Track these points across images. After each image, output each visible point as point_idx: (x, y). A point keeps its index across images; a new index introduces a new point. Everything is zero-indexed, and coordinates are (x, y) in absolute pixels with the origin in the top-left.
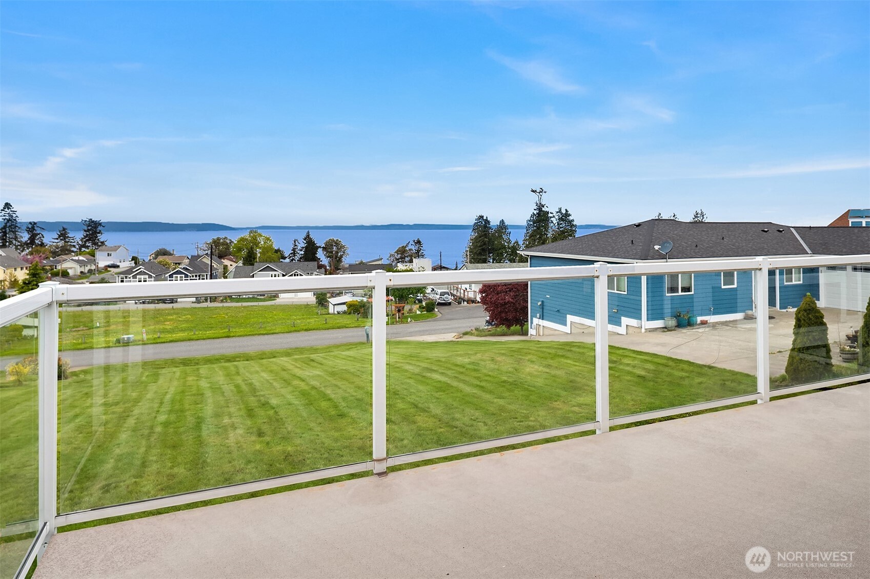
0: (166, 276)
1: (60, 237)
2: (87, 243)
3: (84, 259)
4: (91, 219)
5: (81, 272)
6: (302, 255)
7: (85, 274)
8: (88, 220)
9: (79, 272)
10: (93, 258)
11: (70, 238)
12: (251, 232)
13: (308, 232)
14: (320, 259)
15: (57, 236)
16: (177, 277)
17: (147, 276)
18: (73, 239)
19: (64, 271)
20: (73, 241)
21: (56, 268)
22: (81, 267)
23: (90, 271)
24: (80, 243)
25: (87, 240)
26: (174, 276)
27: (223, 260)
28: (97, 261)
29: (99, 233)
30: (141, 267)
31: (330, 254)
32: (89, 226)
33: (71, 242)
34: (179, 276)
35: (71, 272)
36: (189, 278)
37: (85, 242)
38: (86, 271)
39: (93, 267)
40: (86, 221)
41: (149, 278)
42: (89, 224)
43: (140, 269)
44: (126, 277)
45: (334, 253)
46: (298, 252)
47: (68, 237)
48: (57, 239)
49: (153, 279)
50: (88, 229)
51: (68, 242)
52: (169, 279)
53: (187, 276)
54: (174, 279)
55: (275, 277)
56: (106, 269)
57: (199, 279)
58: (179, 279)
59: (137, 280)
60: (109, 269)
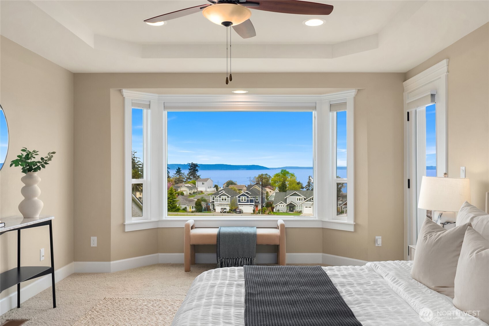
1: (177, 173)
2: (191, 176)
9: (189, 193)
11: (182, 173)
15: (175, 173)
18: (183, 174)
19: (182, 193)
20: (183, 175)
21: (177, 191)
22: (189, 190)
24: (187, 176)
25: (191, 175)
27: (265, 188)
33: (183, 176)
34: (244, 197)
37: (190, 176)
43: (223, 192)
44: (215, 197)
47: (181, 173)
49: (230, 198)
50: (191, 168)
51: (181, 176)
52: (238, 199)
53: (248, 197)
54: (241, 199)
55: (300, 200)
56: (202, 192)
57: (255, 200)
58: (244, 199)
59: (221, 199)
60: (203, 192)
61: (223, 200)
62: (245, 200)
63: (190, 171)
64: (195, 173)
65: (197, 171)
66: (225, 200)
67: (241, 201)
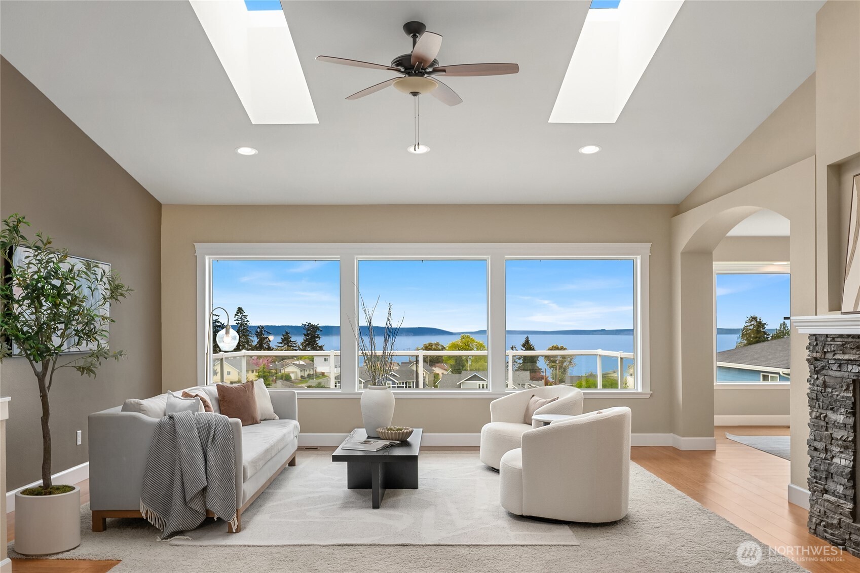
1: (283, 340)
2: (307, 347)
3: (304, 363)
4: (310, 323)
5: (302, 377)
6: (520, 364)
7: (305, 378)
8: (307, 324)
9: (300, 376)
10: (311, 362)
11: (293, 342)
12: (463, 338)
13: (527, 338)
14: (541, 369)
15: (280, 341)
18: (295, 344)
19: (287, 375)
20: (295, 345)
21: (280, 372)
22: (301, 371)
23: (309, 376)
24: (301, 348)
25: (307, 345)
27: (434, 368)
28: (315, 366)
29: (317, 337)
31: (553, 364)
32: (308, 331)
33: (293, 346)
35: (293, 376)
36: (396, 386)
37: (305, 346)
38: (306, 376)
39: (312, 372)
40: (306, 325)
42: (309, 328)
45: (557, 362)
46: (516, 361)
47: (291, 341)
48: (281, 343)
50: (308, 333)
51: (291, 346)
55: (483, 387)
56: (323, 374)
60: (325, 374)
63: (306, 339)
64: (315, 341)
65: (317, 338)
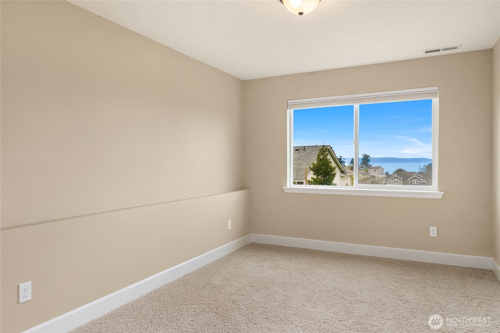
0: (409, 180)
16: (414, 181)
17: (399, 179)
26: (413, 180)
30: (395, 174)
34: (415, 180)
41: (399, 180)
43: (395, 175)
44: (388, 180)
49: (401, 181)
52: (410, 181)
53: (420, 180)
54: (413, 181)
57: (427, 183)
58: (415, 182)
59: (394, 181)
61: (395, 182)
62: (417, 183)
66: (397, 182)
67: (413, 184)
